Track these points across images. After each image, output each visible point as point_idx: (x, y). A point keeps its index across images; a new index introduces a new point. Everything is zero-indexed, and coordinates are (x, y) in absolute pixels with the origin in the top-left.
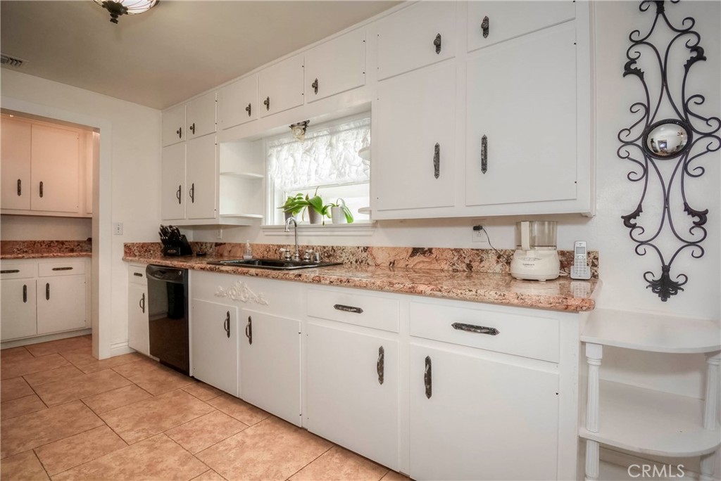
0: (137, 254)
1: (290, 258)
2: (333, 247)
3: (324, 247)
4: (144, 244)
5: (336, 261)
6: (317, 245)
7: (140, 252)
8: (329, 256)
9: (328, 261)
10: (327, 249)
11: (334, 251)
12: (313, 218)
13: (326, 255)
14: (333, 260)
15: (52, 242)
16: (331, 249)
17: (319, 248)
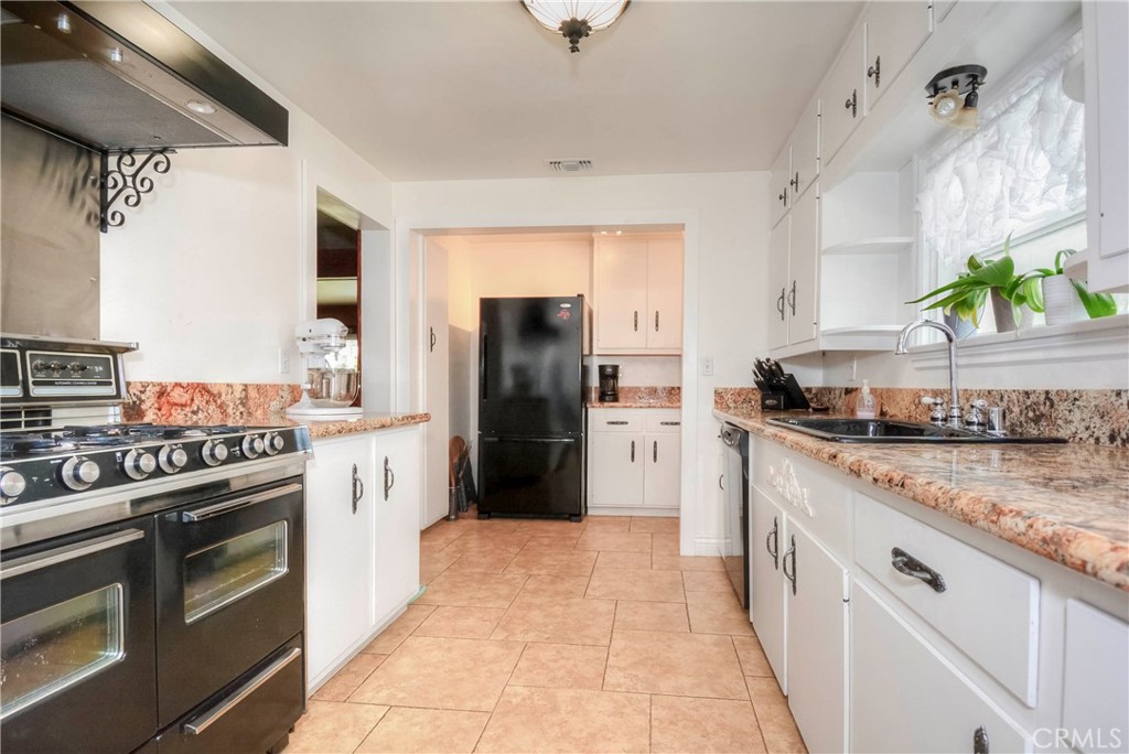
0: (732, 405)
1: (945, 420)
2: (1047, 393)
3: (1027, 394)
4: (741, 389)
5: (1055, 434)
6: (1010, 388)
7: (735, 402)
8: (1037, 420)
9: (1035, 432)
10: (1033, 398)
11: (1052, 406)
12: (1003, 320)
13: (1031, 414)
14: (1046, 430)
15: (673, 388)
16: (1042, 398)
17: (1014, 397)
